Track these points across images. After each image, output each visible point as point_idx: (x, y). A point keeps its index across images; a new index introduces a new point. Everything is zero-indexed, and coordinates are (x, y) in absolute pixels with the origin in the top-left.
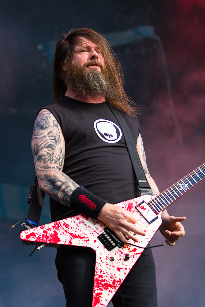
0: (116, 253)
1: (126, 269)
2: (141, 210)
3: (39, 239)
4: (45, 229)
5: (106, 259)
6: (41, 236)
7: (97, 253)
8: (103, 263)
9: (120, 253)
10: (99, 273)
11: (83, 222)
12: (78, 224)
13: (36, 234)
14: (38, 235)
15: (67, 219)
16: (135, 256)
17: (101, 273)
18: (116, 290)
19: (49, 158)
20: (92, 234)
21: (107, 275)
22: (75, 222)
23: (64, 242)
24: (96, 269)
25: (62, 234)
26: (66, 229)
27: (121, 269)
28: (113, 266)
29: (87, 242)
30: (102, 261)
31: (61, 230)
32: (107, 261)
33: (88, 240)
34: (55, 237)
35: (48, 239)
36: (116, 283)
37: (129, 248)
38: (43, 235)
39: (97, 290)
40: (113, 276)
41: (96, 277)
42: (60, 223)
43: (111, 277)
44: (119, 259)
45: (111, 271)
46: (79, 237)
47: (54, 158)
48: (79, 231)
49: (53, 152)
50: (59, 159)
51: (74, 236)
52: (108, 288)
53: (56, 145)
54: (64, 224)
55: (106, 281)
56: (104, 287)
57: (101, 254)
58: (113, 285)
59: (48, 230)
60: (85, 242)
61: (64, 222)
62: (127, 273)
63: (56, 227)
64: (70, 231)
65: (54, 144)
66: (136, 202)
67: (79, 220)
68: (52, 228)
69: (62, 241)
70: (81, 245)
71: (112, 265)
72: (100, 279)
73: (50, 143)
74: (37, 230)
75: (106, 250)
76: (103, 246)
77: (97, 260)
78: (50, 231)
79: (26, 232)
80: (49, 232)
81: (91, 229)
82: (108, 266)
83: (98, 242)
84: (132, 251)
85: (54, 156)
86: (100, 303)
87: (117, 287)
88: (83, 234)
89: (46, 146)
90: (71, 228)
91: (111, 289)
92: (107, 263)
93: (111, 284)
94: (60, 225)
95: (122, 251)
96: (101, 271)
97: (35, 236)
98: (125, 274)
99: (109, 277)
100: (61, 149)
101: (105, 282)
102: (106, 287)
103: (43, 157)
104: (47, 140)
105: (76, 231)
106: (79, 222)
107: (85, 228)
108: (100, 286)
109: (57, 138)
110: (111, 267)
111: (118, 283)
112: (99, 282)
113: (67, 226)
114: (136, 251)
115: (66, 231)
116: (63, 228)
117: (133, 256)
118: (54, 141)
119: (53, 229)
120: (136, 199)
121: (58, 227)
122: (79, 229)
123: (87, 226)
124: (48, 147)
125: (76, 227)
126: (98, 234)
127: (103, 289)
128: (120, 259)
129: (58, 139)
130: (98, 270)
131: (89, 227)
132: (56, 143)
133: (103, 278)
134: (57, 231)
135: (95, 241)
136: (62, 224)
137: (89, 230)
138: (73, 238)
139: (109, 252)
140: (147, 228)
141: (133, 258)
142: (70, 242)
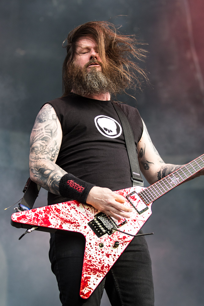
0: (105, 240)
1: (115, 255)
2: (131, 200)
3: (30, 221)
4: (36, 212)
5: (96, 245)
6: (32, 219)
7: (87, 238)
8: (92, 248)
9: (110, 239)
10: (88, 258)
11: (74, 208)
12: (69, 209)
13: (27, 216)
14: (29, 217)
15: (59, 204)
16: (124, 244)
17: (90, 258)
18: (104, 275)
19: (42, 149)
20: (83, 220)
21: (96, 261)
22: (66, 208)
23: (55, 226)
24: (85, 254)
25: (53, 218)
26: (57, 213)
27: (110, 256)
28: (103, 252)
29: (78, 227)
30: (91, 246)
31: (52, 215)
32: (96, 246)
33: (79, 226)
34: (46, 220)
35: (39, 223)
36: (105, 268)
37: (118, 235)
38: (34, 218)
39: (86, 274)
40: (102, 262)
41: (85, 261)
42: (52, 207)
43: (99, 263)
44: (108, 246)
45: (100, 257)
46: (69, 222)
47: (47, 150)
48: (70, 216)
49: (47, 144)
50: (52, 151)
51: (65, 220)
52: (96, 273)
53: (51, 138)
54: (55, 209)
55: (95, 266)
56: (93, 271)
57: (91, 240)
58: (101, 270)
59: (39, 213)
60: (76, 227)
61: (55, 207)
62: (116, 260)
63: (47, 211)
64: (61, 215)
65: (49, 137)
66: (127, 192)
67: (70, 206)
68: (43, 212)
69: (53, 225)
70: (71, 230)
71: (101, 251)
72: (89, 263)
73: (45, 136)
74: (29, 213)
75: (96, 236)
76: (93, 232)
77: (86, 246)
78: (42, 214)
79: (18, 214)
80: (40, 215)
81: (81, 215)
82: (97, 251)
83: (88, 228)
84: (121, 239)
85: (47, 148)
86: (88, 287)
87: (106, 272)
88: (74, 220)
89: (41, 138)
90: (62, 213)
91: (100, 274)
92: (96, 249)
93: (100, 269)
94: (51, 209)
95: (112, 238)
96: (90, 256)
97: (26, 218)
98: (114, 260)
99: (97, 263)
100: (56, 141)
101: (93, 267)
102: (94, 272)
103: (36, 149)
104: (43, 133)
105: (67, 217)
106: (71, 208)
107: (76, 214)
108: (89, 270)
109: (53, 131)
110: (100, 253)
111: (106, 268)
112: (88, 266)
113: (58, 210)
114: (126, 239)
115: (57, 215)
116: (54, 212)
117: (122, 243)
118: (50, 134)
119: (45, 213)
120: (127, 190)
121: (49, 212)
122: (70, 215)
123: (78, 212)
124: (42, 140)
125: (67, 212)
126: (88, 220)
127: (92, 273)
128: (110, 246)
129: (55, 132)
130: (88, 255)
131: (80, 213)
132: (52, 136)
133: (92, 263)
134: (48, 215)
135: (85, 227)
136: (53, 209)
137: (79, 216)
138: (64, 223)
139: (99, 239)
140: (137, 217)
141: (122, 246)
142: (61, 226)
